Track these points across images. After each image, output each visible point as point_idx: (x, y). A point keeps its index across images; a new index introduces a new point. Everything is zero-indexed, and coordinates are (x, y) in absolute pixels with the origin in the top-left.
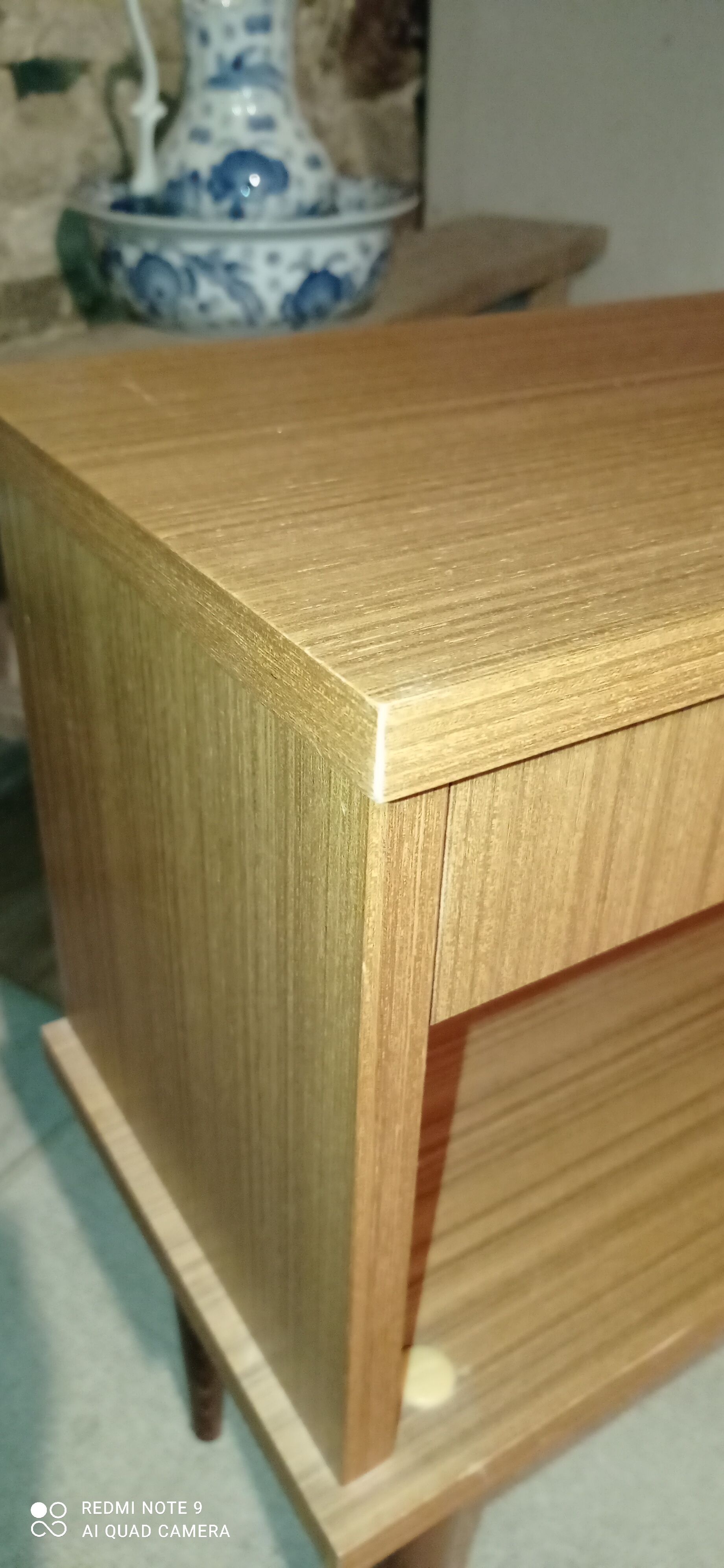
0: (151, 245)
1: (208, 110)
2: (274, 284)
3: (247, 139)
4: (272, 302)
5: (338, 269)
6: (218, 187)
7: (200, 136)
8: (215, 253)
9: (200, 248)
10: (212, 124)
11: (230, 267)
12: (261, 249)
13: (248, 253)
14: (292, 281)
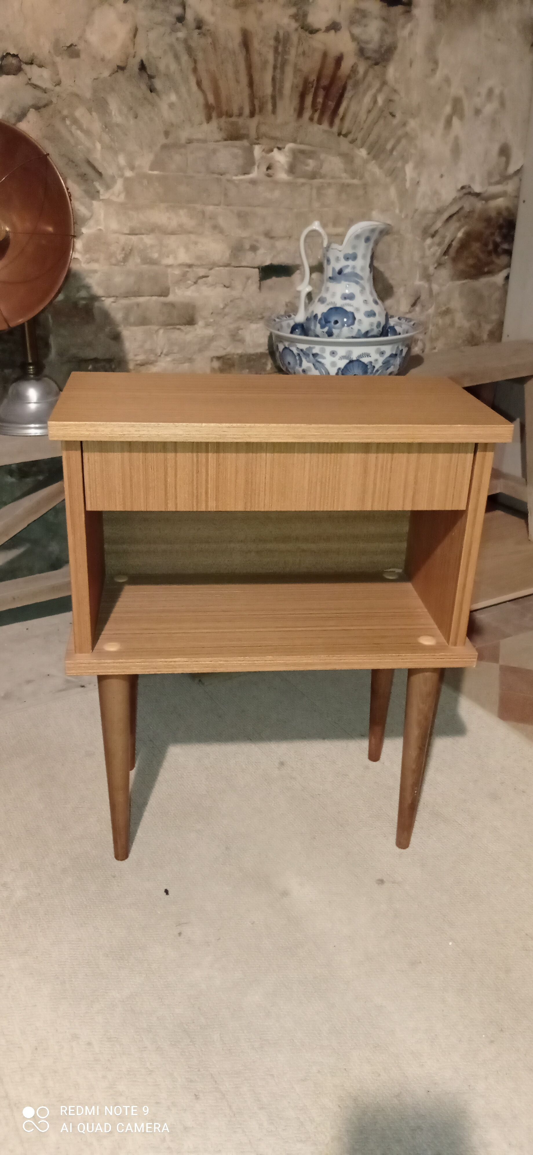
0: (287, 344)
1: (327, 289)
2: (333, 364)
3: (339, 302)
4: (333, 371)
5: (365, 360)
6: (323, 322)
7: (322, 301)
8: (310, 349)
9: (304, 347)
10: (327, 296)
11: (315, 355)
12: (329, 349)
13: (323, 351)
14: (342, 364)
